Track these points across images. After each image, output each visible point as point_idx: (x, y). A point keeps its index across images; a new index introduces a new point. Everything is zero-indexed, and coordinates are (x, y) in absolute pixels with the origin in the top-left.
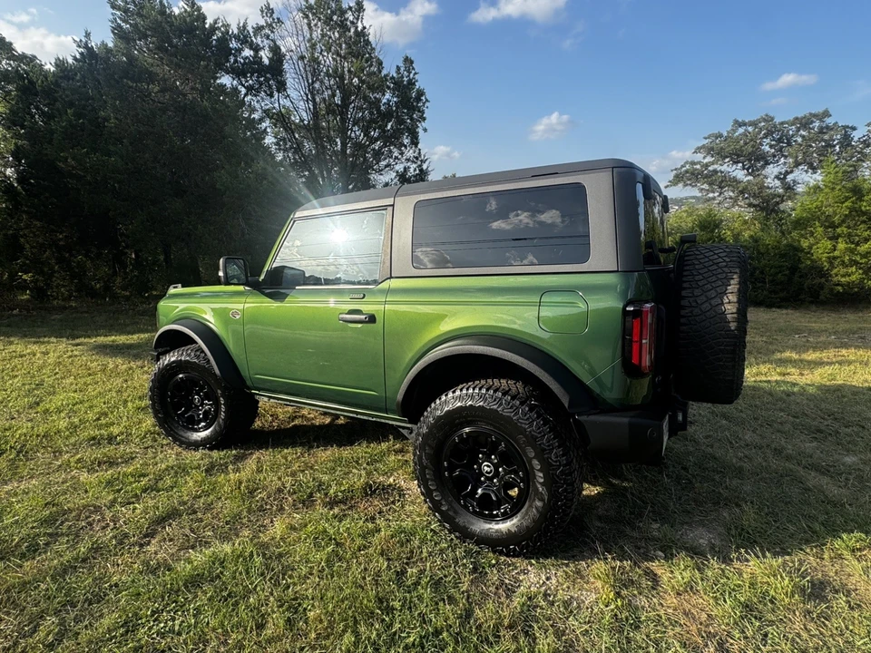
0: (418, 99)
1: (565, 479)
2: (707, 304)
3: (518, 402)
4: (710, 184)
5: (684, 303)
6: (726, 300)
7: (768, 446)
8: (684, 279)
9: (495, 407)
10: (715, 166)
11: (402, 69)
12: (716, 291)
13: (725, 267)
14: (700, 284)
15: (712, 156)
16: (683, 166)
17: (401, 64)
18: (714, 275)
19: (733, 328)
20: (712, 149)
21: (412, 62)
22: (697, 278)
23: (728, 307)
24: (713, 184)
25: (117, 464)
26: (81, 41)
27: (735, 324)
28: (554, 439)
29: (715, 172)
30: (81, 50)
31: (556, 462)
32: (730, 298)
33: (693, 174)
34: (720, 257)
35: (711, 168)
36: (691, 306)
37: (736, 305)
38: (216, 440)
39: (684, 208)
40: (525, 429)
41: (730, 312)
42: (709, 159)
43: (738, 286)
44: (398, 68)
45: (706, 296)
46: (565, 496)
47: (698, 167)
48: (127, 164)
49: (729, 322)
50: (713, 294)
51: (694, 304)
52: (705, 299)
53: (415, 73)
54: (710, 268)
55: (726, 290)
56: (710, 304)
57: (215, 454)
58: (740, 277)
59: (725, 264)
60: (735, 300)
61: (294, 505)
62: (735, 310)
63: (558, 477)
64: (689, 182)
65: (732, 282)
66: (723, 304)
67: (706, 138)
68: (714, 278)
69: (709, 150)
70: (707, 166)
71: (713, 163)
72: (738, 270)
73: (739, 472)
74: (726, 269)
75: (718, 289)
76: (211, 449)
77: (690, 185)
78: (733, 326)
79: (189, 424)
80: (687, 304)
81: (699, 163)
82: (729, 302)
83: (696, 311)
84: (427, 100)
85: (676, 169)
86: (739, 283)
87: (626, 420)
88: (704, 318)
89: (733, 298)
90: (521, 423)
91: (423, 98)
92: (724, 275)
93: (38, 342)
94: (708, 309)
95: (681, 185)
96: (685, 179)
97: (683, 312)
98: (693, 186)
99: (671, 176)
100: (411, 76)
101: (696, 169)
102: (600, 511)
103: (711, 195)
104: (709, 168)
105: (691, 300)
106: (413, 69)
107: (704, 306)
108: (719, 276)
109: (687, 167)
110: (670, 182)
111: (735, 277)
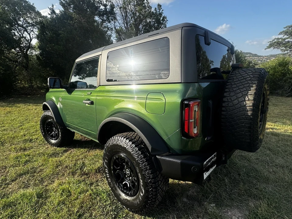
0: (163, 20)
1: (151, 185)
2: (236, 101)
3: (134, 146)
4: (285, 47)
5: (225, 99)
6: (247, 99)
7: (287, 167)
8: (227, 87)
9: (125, 146)
10: (288, 40)
11: (157, 9)
12: (242, 94)
13: (250, 80)
14: (234, 89)
15: (288, 35)
16: (273, 40)
17: (157, 7)
18: (243, 84)
19: (249, 114)
20: (287, 32)
21: (161, 6)
22: (233, 86)
23: (248, 102)
24: (287, 47)
25: (27, 150)
26: (51, 8)
27: (251, 112)
28: (148, 165)
29: (289, 42)
30: (51, 11)
31: (148, 176)
32: (249, 97)
33: (278, 43)
34: (248, 75)
35: (287, 40)
36: (228, 102)
37: (253, 102)
38: (59, 144)
39: (277, 58)
40: (135, 159)
41: (248, 105)
42: (286, 36)
43: (255, 91)
44: (156, 9)
45: (236, 96)
46: (152, 193)
47: (280, 40)
48: (64, 48)
49: (248, 111)
50: (240, 95)
51: (229, 100)
52: (236, 98)
53: (163, 10)
54: (241, 81)
55: (248, 93)
56: (238, 101)
57: (58, 149)
58: (257, 86)
59: (250, 78)
60: (252, 99)
61: (69, 174)
62: (251, 105)
63: (148, 184)
64: (276, 47)
65: (252, 89)
66: (245, 100)
67: (285, 28)
68: (242, 87)
69: (286, 33)
70: (285, 39)
71: (287, 38)
72: (256, 82)
73: (267, 180)
74: (250, 82)
75: (243, 92)
76: (58, 147)
77: (276, 48)
78: (250, 113)
79: (51, 137)
80: (226, 100)
81: (281, 38)
82: (249, 100)
83: (231, 104)
84: (167, 20)
85: (270, 42)
86: (256, 89)
87: (179, 161)
88: (234, 108)
89: (251, 97)
90: (134, 156)
91: (166, 20)
92: (248, 85)
93: (36, 105)
94: (236, 103)
95: (272, 48)
96: (274, 46)
97: (224, 105)
98: (278, 48)
99: (268, 45)
100: (161, 11)
101: (279, 41)
102: (190, 193)
103: (286, 52)
104: (286, 40)
105: (228, 98)
106: (161, 8)
107: (235, 101)
108: (245, 85)
109: (275, 40)
110: (267, 47)
111: (254, 86)
